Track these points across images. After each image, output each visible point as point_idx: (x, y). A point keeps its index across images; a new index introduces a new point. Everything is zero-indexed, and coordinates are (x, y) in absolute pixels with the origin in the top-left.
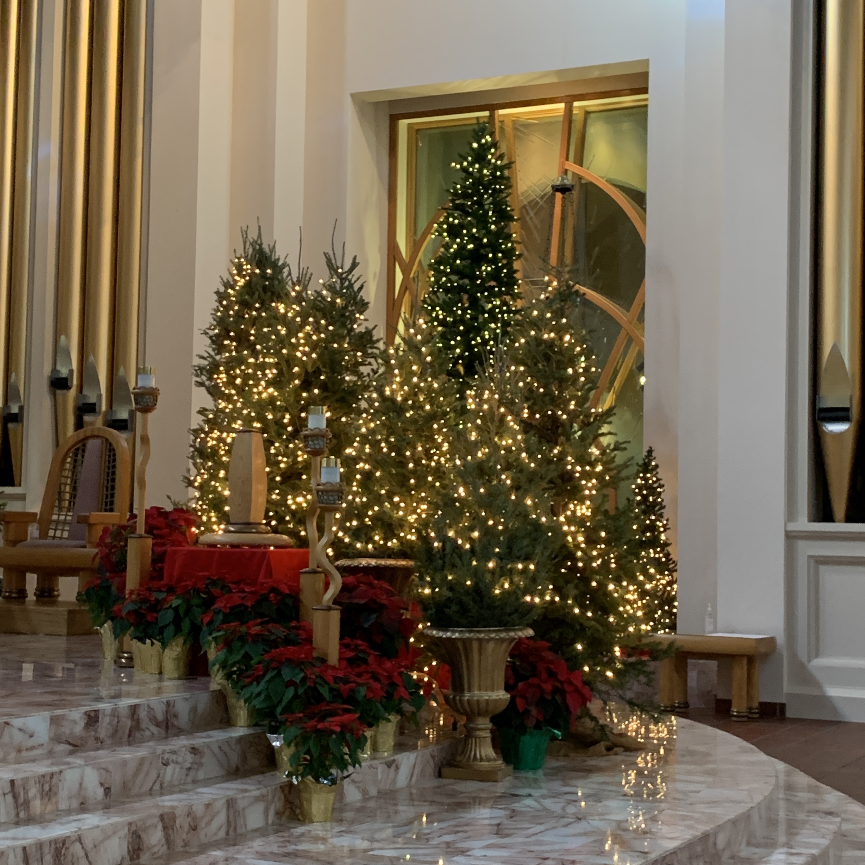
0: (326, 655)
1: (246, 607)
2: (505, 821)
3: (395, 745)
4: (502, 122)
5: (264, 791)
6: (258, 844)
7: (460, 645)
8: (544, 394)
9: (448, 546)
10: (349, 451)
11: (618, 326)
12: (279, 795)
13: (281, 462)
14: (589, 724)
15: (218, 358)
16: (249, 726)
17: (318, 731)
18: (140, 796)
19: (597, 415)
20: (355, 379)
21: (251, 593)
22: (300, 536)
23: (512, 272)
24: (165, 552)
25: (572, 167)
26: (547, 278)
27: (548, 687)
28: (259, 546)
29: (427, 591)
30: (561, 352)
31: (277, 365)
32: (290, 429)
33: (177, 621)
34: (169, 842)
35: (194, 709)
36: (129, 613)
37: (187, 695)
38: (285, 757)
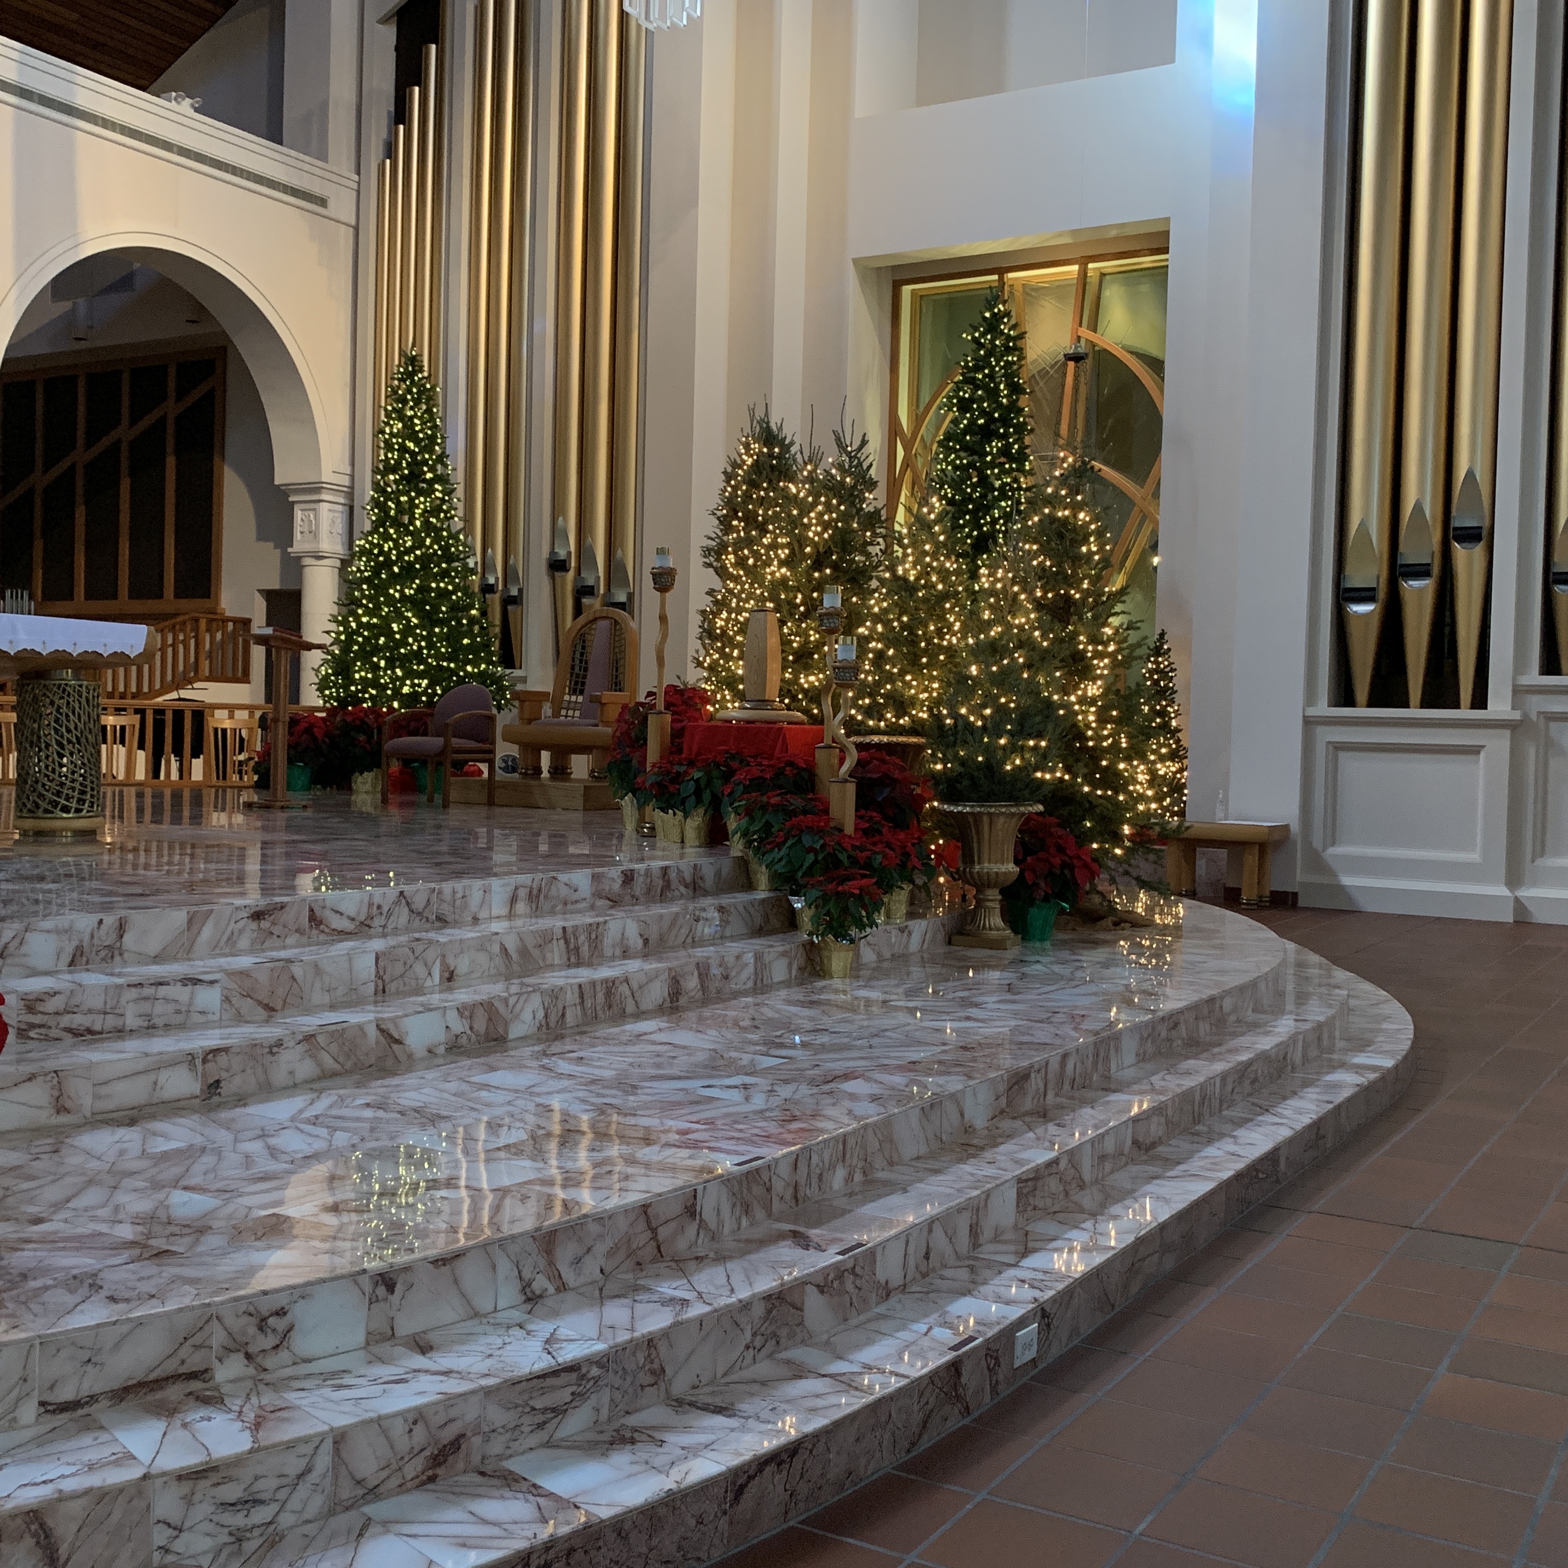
0: (843, 825)
1: (765, 779)
2: (1015, 982)
3: (907, 913)
4: (1011, 286)
5: (787, 947)
6: (783, 993)
7: (971, 819)
8: (1057, 573)
9: (960, 722)
10: (861, 630)
11: (1132, 503)
12: (801, 949)
13: (794, 641)
14: (1097, 899)
15: (725, 538)
16: (770, 890)
17: (838, 893)
18: (674, 948)
19: (1111, 594)
20: (863, 559)
21: (769, 766)
22: (813, 714)
23: (1022, 448)
24: (683, 728)
25: (1085, 333)
26: (1062, 454)
27: (1057, 861)
28: (775, 723)
29: (939, 767)
30: (1075, 529)
31: (788, 545)
32: (802, 609)
33: (698, 793)
34: (704, 988)
35: (718, 873)
36: (652, 785)
37: (711, 860)
38: (806, 920)
